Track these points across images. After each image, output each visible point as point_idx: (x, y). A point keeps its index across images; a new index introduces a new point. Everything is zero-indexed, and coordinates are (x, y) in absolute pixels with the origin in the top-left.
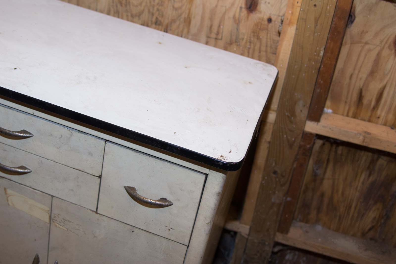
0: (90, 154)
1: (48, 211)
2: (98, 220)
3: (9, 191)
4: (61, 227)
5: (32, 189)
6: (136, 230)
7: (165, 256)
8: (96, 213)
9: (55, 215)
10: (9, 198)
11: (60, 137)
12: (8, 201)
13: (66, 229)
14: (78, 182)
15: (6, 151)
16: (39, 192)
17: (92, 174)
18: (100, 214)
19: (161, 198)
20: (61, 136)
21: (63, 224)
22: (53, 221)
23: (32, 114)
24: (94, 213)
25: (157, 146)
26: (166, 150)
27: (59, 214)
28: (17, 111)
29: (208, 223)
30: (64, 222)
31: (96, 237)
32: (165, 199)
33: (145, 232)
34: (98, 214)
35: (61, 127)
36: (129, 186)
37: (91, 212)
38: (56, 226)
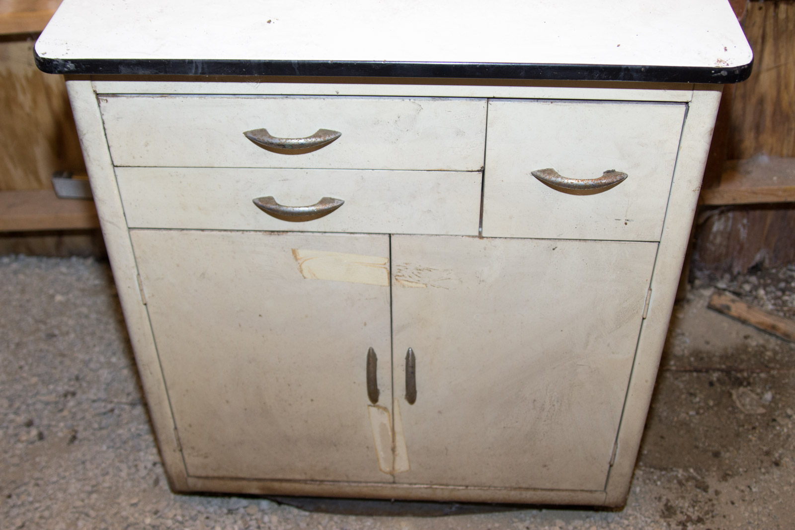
0: (459, 133)
1: (385, 264)
2: (485, 249)
3: (302, 253)
4: (414, 285)
5: (349, 235)
6: (559, 244)
7: (619, 272)
8: (480, 236)
9: (400, 268)
10: (303, 266)
11: (396, 121)
12: (301, 271)
13: (424, 286)
14: (439, 193)
15: (287, 180)
16: (362, 235)
17: (466, 170)
18: (487, 237)
19: (604, 173)
20: (399, 118)
21: (417, 278)
22: (397, 279)
23: (336, 94)
24: (477, 239)
25: (600, 78)
26: (619, 79)
27: (406, 264)
28: (304, 99)
29: (694, 189)
30: (419, 275)
31: (483, 281)
32: (613, 171)
33: (577, 243)
34: (485, 239)
35: (397, 100)
36: (540, 169)
37: (471, 239)
38: (404, 286)
